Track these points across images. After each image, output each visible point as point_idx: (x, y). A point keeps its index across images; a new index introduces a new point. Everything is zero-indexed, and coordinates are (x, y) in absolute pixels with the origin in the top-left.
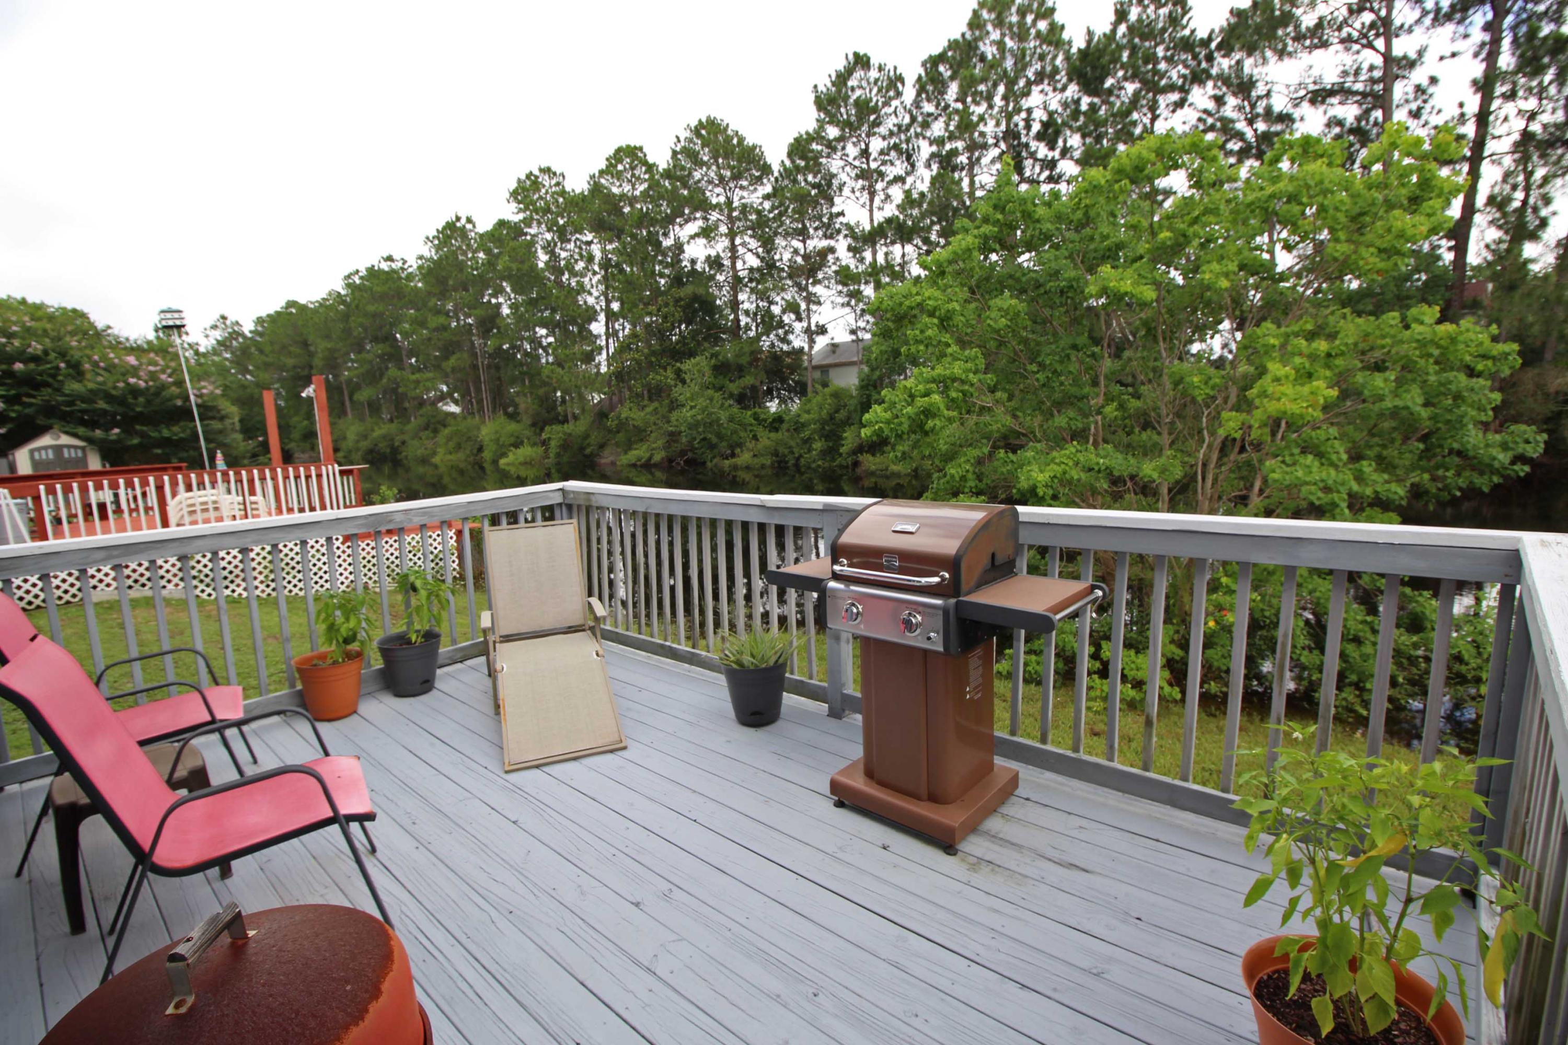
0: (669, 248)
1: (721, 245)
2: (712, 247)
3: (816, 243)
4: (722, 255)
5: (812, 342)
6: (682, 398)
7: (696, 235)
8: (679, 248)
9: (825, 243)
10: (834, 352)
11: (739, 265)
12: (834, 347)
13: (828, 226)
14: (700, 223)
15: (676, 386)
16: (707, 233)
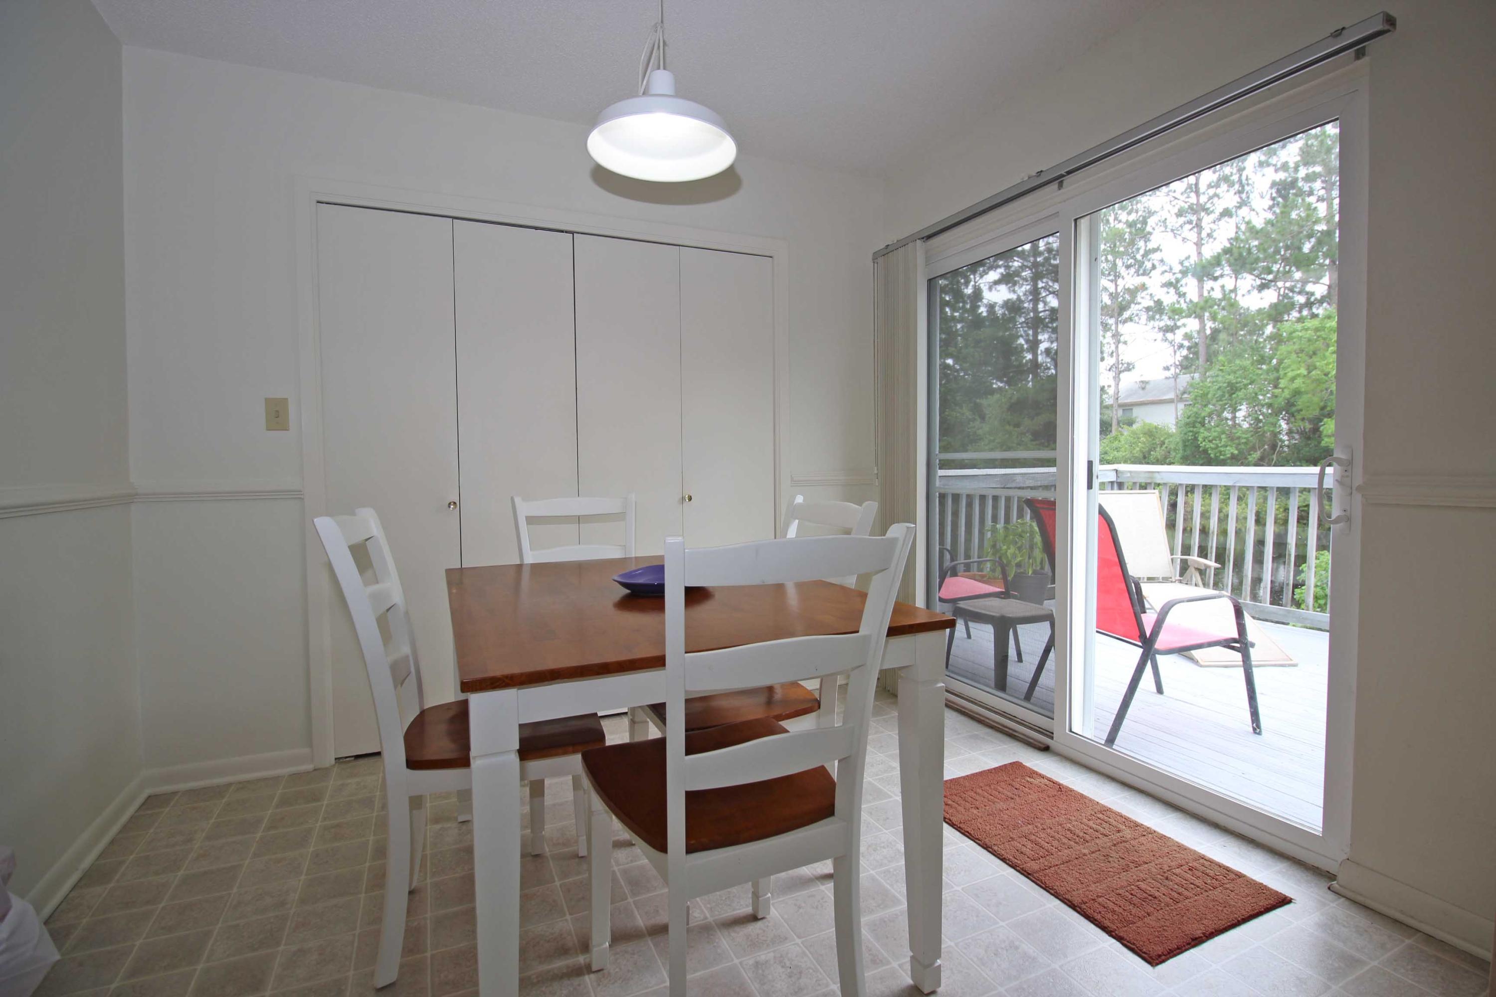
0: (969, 296)
1: (1023, 289)
2: (1014, 291)
3: (1130, 280)
4: (1023, 298)
5: (1117, 379)
6: (980, 432)
7: (997, 283)
8: (977, 295)
9: (1139, 280)
10: (1143, 389)
11: (1041, 306)
12: (1144, 385)
13: (1141, 264)
14: (1001, 270)
15: (974, 420)
16: (1008, 279)
